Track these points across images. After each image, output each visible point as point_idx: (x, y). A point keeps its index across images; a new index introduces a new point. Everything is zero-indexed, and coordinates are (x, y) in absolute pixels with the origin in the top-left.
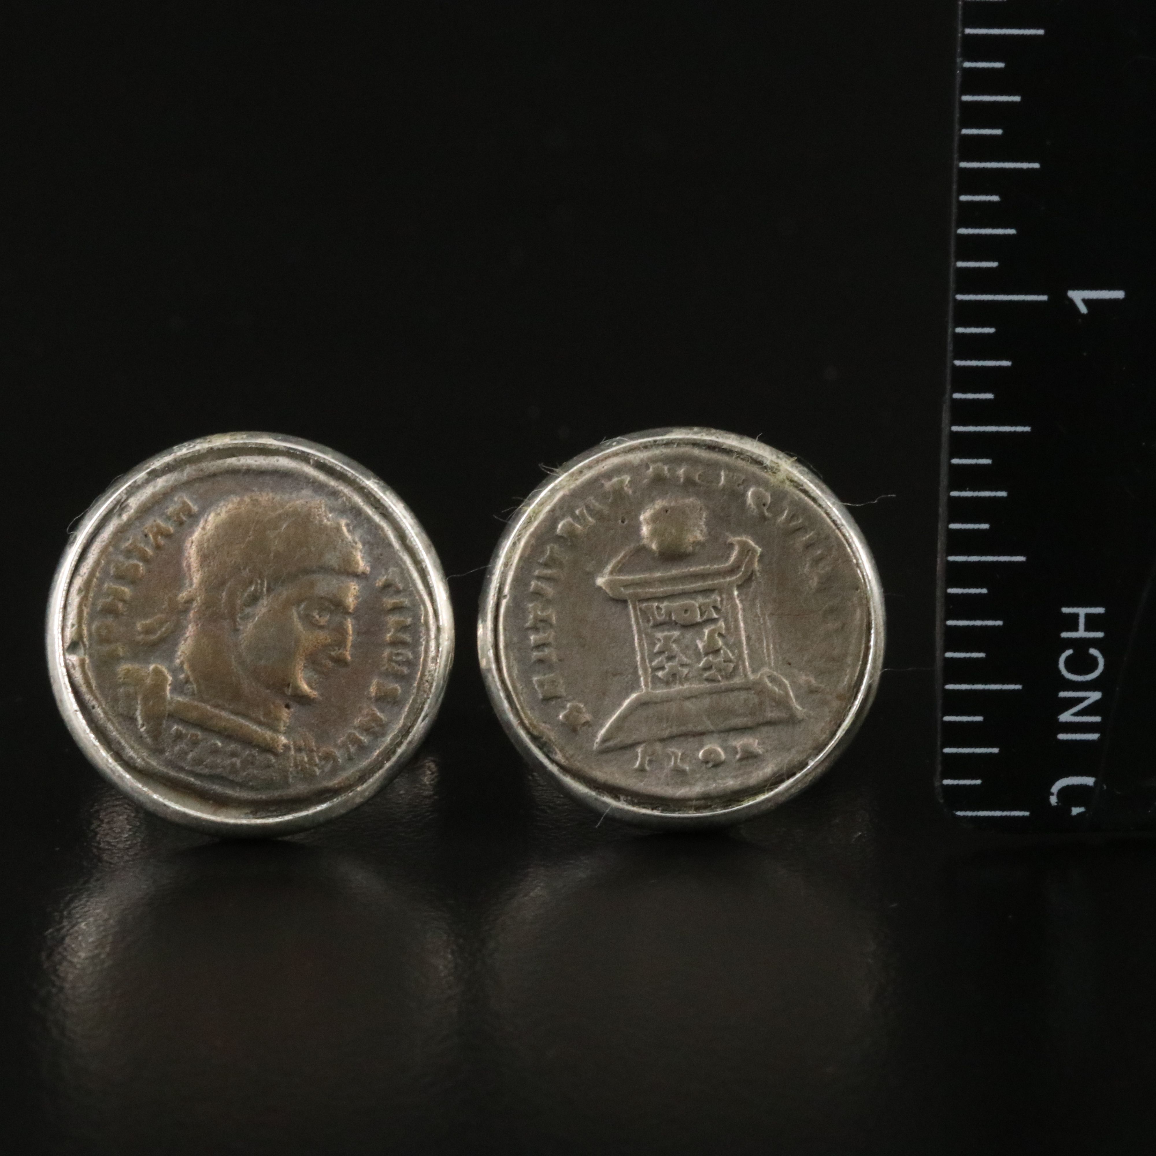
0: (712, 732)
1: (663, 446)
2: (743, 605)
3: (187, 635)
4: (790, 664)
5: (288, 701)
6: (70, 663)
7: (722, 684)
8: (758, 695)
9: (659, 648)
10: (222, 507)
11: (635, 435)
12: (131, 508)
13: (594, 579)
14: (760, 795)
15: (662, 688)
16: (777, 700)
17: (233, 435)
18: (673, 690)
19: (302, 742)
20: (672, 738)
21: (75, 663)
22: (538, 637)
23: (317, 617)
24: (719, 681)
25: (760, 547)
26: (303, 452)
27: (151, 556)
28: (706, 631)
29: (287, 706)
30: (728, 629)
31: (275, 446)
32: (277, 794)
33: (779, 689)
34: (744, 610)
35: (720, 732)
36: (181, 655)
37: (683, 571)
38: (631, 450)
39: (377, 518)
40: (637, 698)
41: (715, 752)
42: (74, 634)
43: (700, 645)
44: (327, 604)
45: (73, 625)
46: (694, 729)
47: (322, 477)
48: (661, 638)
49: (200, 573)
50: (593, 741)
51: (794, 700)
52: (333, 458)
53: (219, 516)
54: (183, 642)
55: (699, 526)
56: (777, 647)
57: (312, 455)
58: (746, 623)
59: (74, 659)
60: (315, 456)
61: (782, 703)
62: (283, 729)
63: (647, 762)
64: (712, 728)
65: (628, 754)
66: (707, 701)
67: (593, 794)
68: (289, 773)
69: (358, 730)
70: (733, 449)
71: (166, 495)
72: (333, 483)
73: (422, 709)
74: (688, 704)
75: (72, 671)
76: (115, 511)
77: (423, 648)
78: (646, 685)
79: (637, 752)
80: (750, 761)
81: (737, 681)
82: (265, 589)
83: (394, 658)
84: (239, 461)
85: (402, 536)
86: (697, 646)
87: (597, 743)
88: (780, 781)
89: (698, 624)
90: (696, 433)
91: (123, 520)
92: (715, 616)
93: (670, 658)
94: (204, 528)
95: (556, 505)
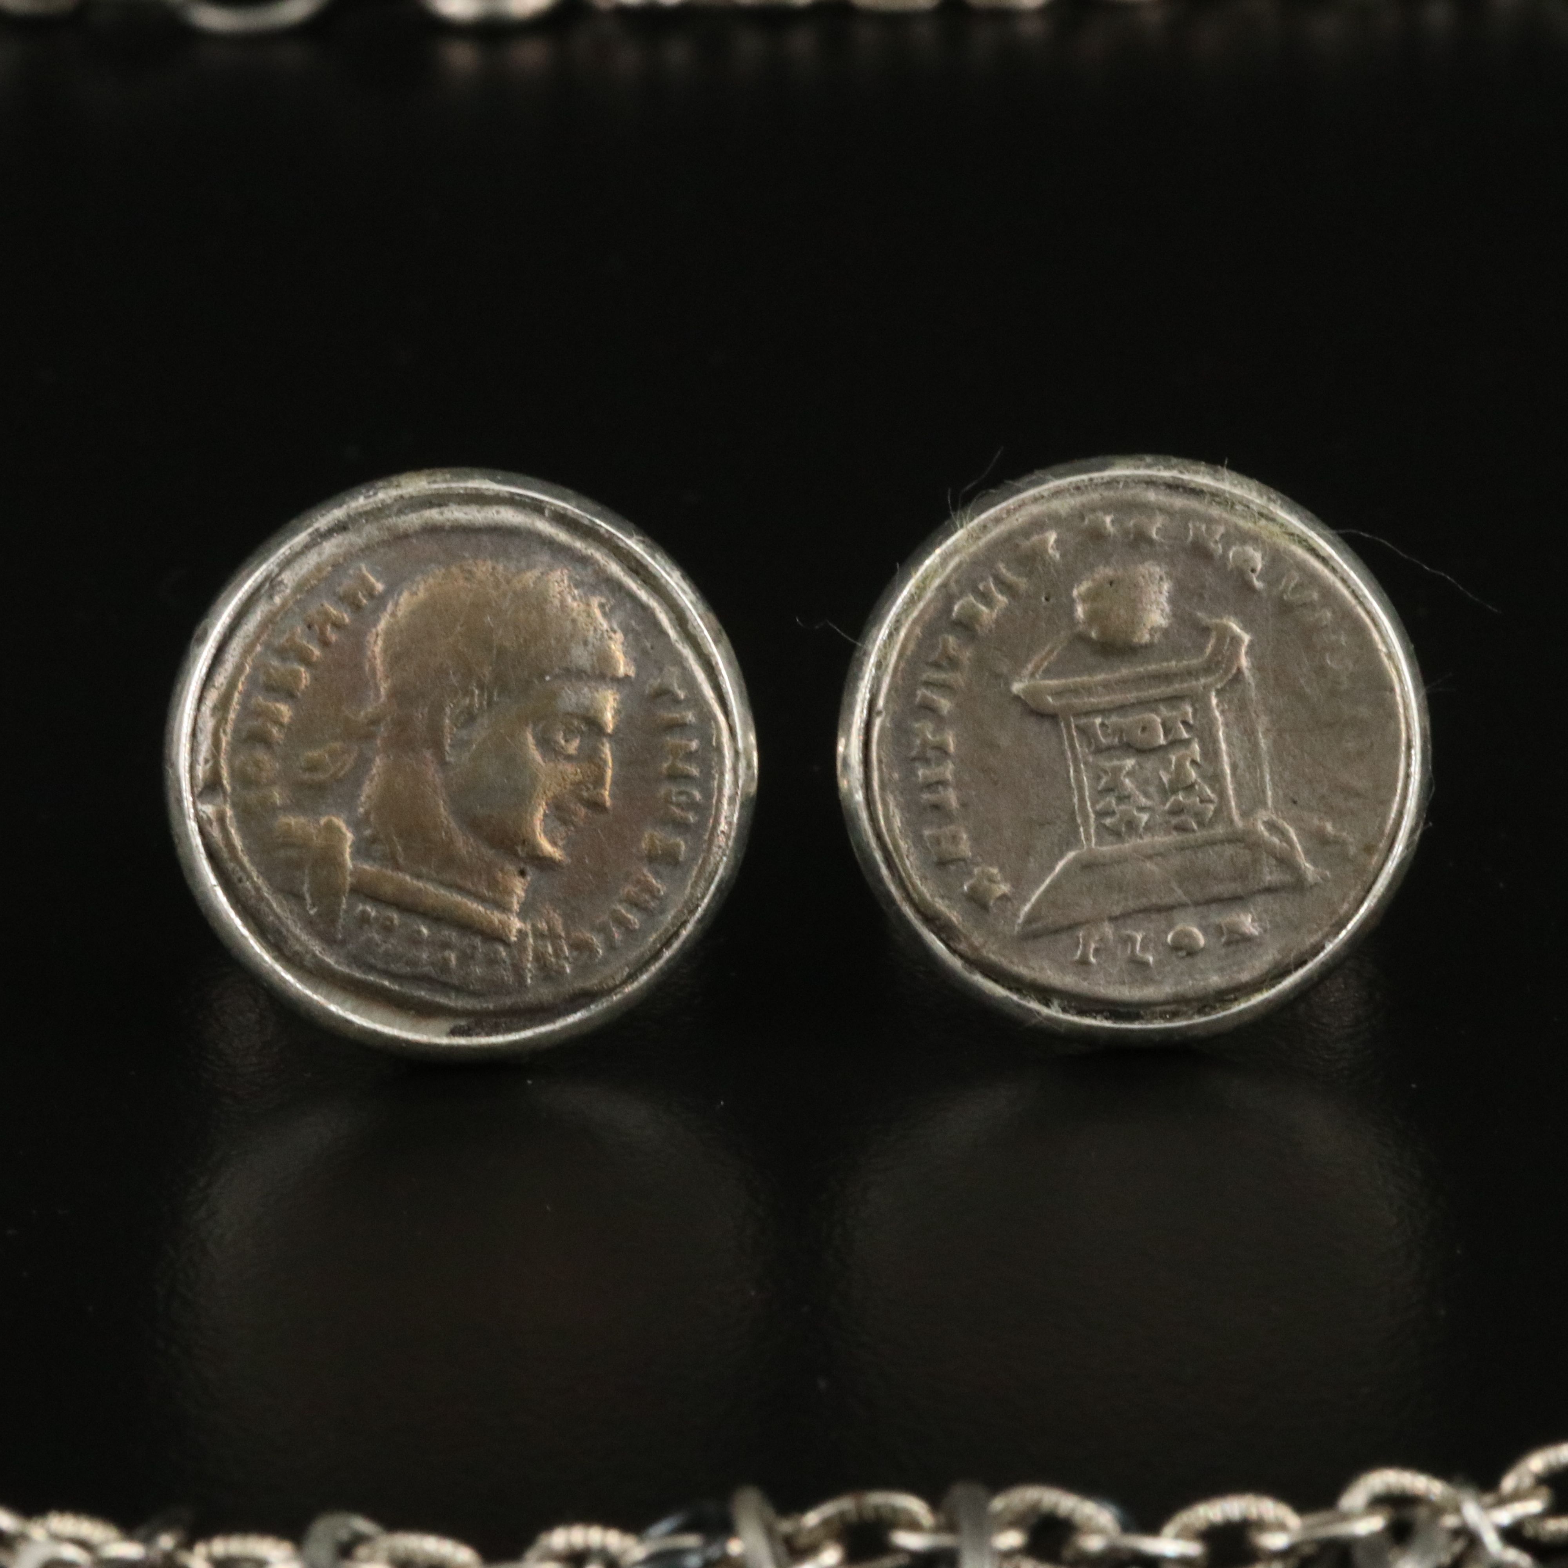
0: (1183, 905)
1: (1103, 487)
2: (1225, 718)
3: (374, 771)
4: (1295, 802)
5: (522, 865)
6: (205, 816)
7: (1198, 834)
8: (1250, 849)
9: (1106, 783)
10: (418, 583)
11: (1061, 468)
12: (286, 587)
13: (1008, 684)
14: (1256, 995)
15: (1112, 843)
16: (1278, 855)
17: (431, 475)
18: (1127, 845)
19: (544, 924)
20: (1126, 916)
21: (212, 817)
22: (927, 772)
23: (563, 742)
24: (1193, 831)
25: (1247, 632)
26: (533, 499)
27: (317, 657)
28: (1174, 759)
29: (522, 873)
30: (1204, 753)
31: (493, 490)
32: (508, 1001)
33: (1281, 841)
34: (1227, 725)
35: (1197, 904)
36: (365, 803)
37: (1137, 670)
38: (1057, 493)
39: (643, 595)
40: (1075, 860)
41: (1189, 935)
42: (208, 774)
43: (1165, 778)
44: (576, 723)
45: (206, 761)
46: (1160, 902)
47: (562, 536)
48: (1109, 770)
49: (389, 680)
50: (1014, 922)
51: (1303, 856)
52: (578, 507)
53: (415, 597)
54: (368, 782)
55: (1158, 603)
56: (1277, 777)
57: (548, 502)
58: (1230, 744)
59: (208, 810)
60: (551, 504)
61: (1285, 862)
62: (516, 907)
63: (1092, 951)
64: (1185, 899)
65: (1065, 939)
66: (1176, 861)
67: (1015, 997)
68: (527, 971)
69: (625, 904)
70: (1205, 489)
71: (338, 566)
72: (579, 545)
73: (716, 872)
74: (1149, 865)
75: (208, 828)
76: (263, 591)
77: (716, 783)
78: (1088, 839)
79: (1078, 938)
80: (1241, 946)
81: (1220, 830)
82: (485, 703)
83: (674, 798)
84: (442, 513)
85: (680, 619)
86: (1160, 778)
87: (1019, 925)
88: (1285, 972)
89: (1161, 747)
90: (1148, 466)
91: (275, 604)
92: (1185, 735)
93: (1121, 799)
94: (393, 615)
95: (949, 577)
